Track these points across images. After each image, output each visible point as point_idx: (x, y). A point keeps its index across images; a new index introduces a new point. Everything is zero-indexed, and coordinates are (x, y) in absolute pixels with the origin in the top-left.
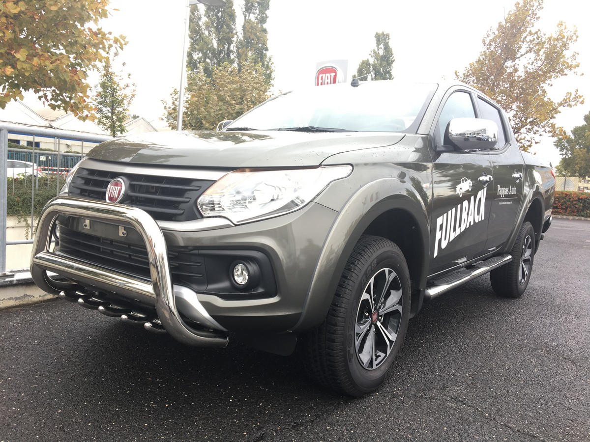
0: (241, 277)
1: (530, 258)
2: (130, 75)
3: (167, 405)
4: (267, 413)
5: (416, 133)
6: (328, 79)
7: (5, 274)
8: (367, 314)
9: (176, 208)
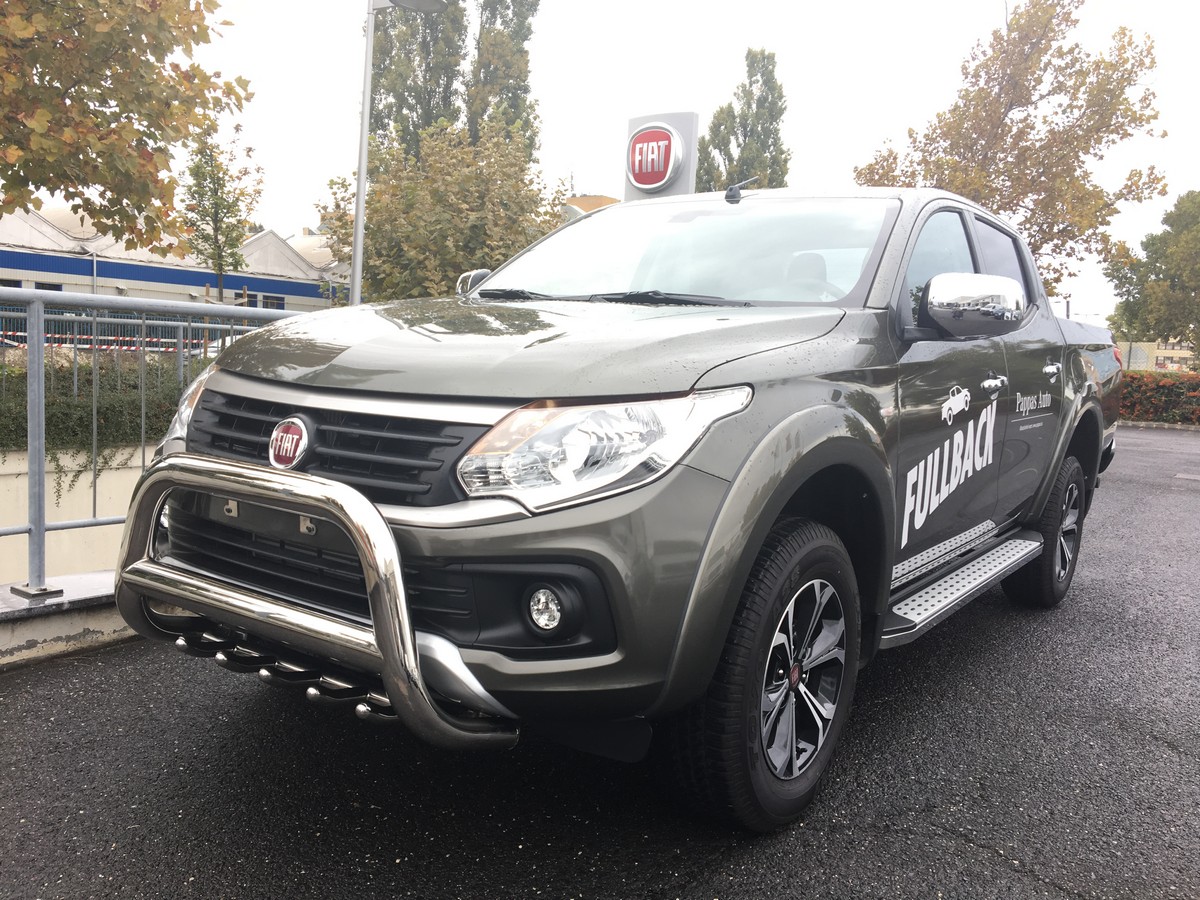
0: (545, 615)
1: (1074, 526)
2: (250, 150)
3: (398, 861)
4: (595, 873)
5: (865, 306)
6: (653, 153)
7: (45, 590)
8: (781, 671)
9: (414, 479)
